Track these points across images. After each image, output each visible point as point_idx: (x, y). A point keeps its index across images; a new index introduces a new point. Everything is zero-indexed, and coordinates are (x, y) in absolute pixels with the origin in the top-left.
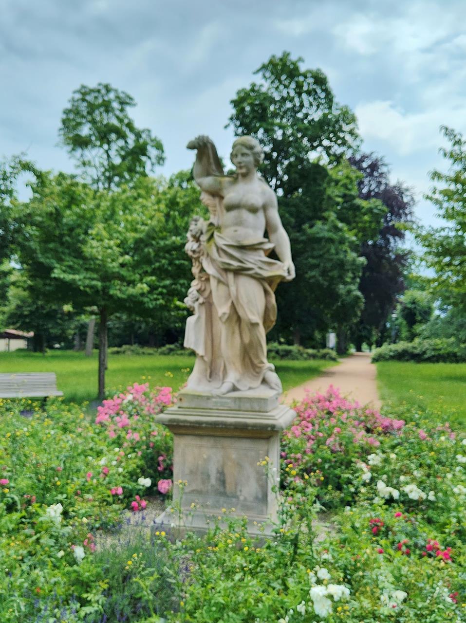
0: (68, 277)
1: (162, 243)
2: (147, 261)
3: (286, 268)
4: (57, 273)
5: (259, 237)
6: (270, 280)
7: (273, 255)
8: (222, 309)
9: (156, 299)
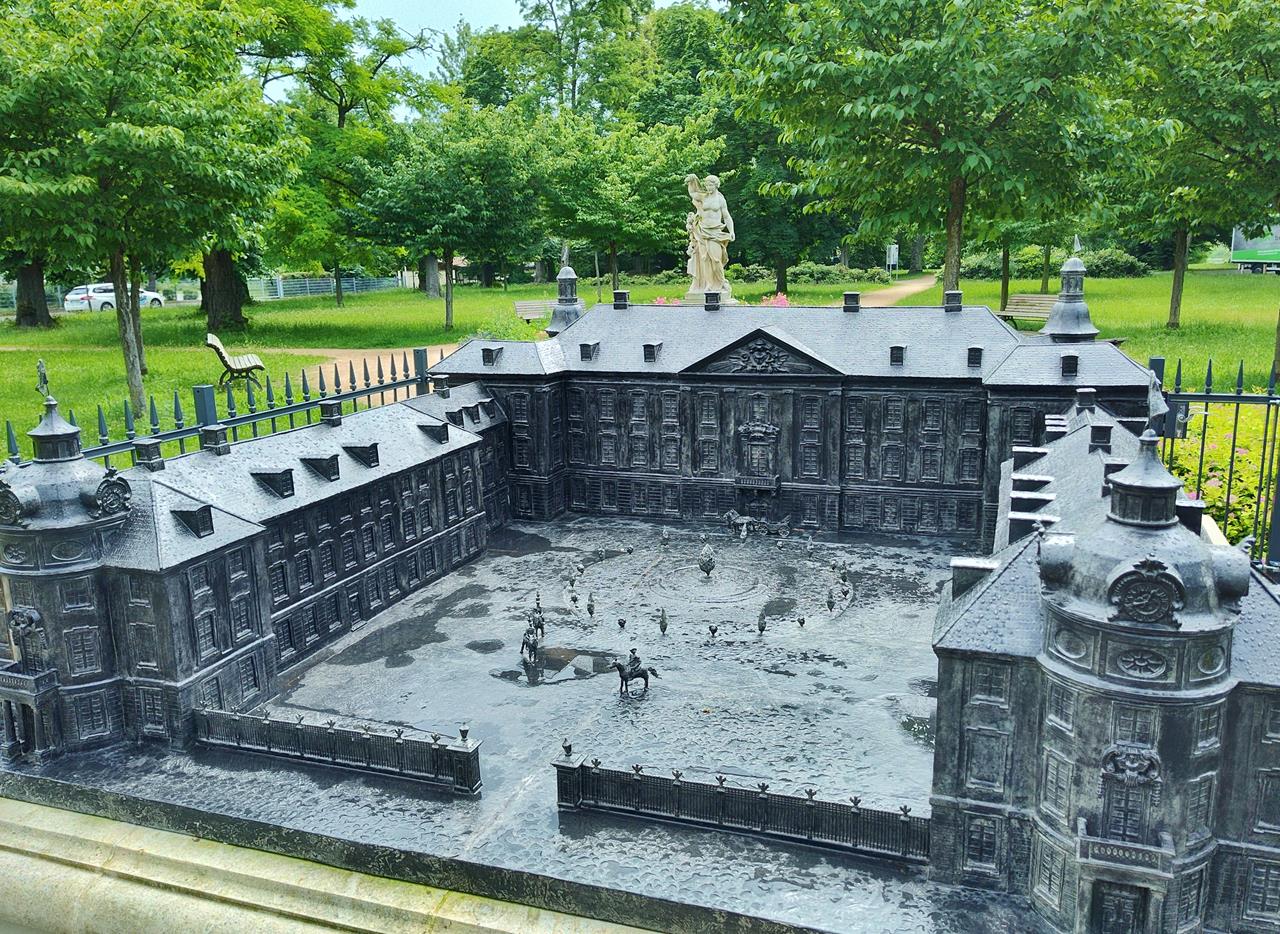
0: (590, 218)
1: (664, 180)
2: (652, 197)
3: (731, 236)
4: (581, 216)
5: (718, 222)
6: (724, 242)
7: (726, 230)
8: (703, 256)
9: (663, 232)
